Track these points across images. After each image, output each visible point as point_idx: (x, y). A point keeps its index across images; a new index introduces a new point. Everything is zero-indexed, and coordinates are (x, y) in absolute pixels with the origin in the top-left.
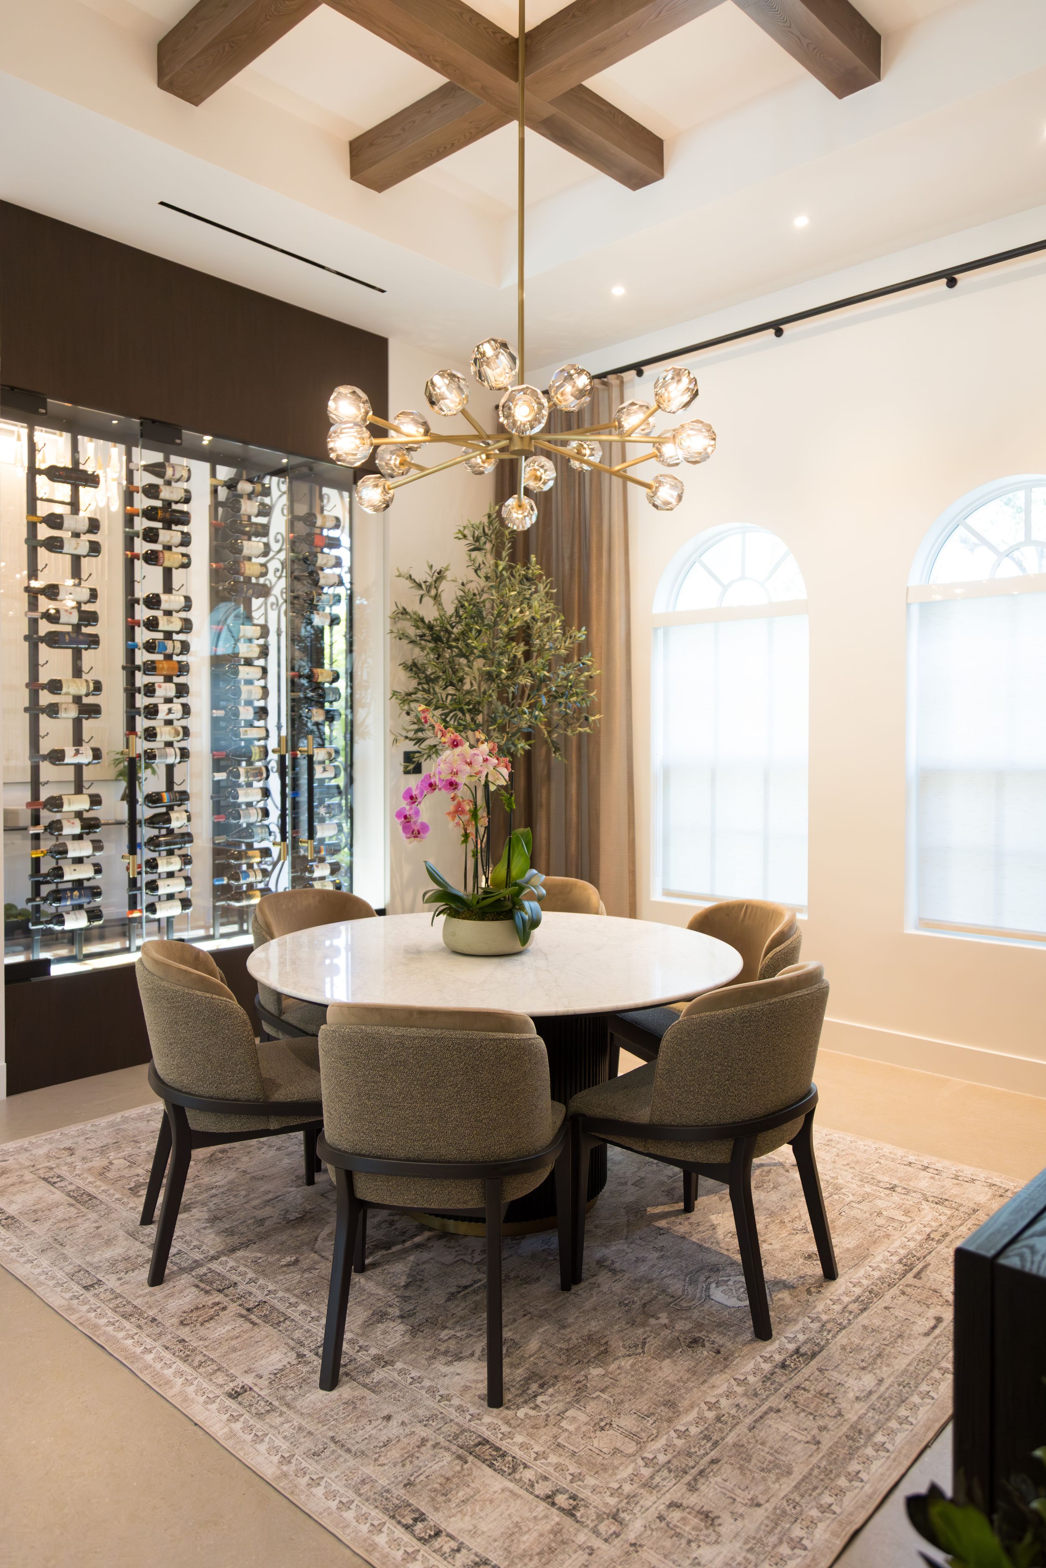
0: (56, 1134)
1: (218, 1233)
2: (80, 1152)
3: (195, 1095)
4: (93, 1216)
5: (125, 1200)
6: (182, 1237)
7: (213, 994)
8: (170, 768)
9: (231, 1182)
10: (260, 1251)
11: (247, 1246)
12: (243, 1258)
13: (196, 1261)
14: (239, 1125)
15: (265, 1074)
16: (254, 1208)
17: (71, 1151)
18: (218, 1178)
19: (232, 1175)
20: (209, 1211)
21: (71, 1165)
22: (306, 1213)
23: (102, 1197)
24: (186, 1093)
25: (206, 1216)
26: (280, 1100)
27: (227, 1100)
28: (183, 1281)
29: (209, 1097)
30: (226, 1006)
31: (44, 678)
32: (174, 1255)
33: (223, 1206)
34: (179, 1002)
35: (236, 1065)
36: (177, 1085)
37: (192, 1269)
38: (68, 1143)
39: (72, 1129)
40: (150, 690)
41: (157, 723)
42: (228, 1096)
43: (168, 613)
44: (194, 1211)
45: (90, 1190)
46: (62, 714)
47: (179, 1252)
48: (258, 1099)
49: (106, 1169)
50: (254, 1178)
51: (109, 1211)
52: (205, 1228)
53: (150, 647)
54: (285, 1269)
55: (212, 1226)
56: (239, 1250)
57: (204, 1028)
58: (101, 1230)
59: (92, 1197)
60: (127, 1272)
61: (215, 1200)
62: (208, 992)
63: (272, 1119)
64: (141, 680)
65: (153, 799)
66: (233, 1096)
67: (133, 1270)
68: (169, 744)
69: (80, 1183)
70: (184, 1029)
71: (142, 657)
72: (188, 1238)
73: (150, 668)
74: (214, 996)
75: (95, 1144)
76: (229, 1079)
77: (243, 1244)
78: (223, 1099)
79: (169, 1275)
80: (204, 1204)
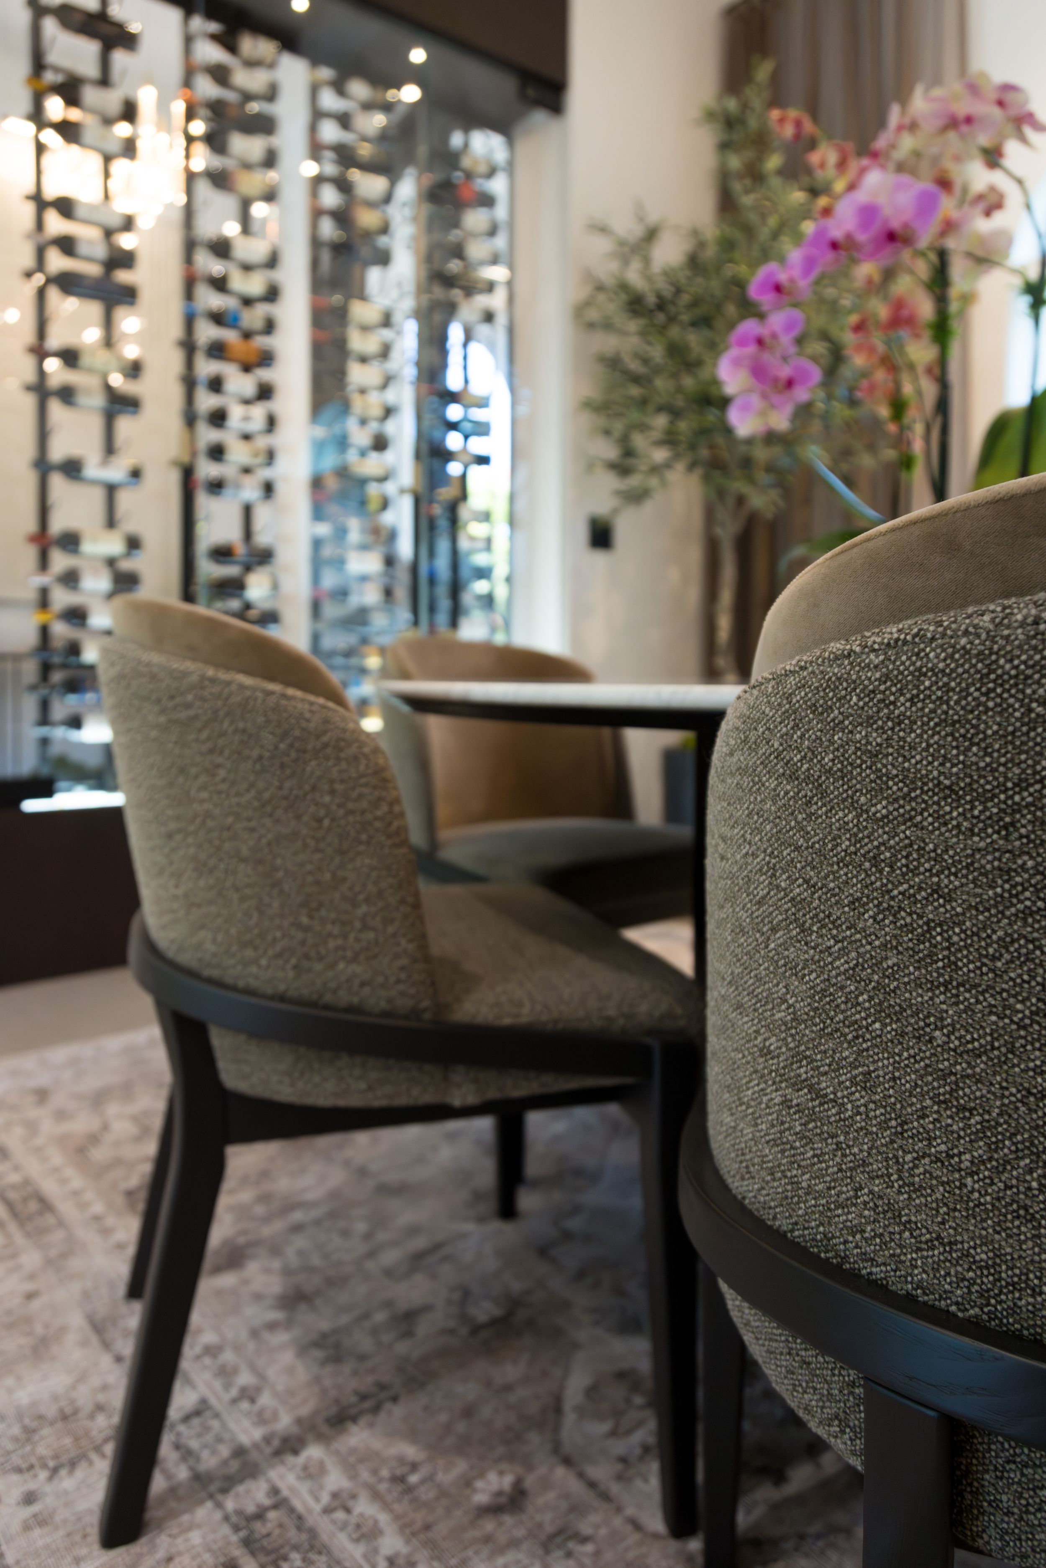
0: (28, 1062)
1: (303, 1349)
2: (58, 1100)
3: (234, 988)
4: (31, 1259)
5: (110, 1221)
6: (211, 1351)
7: (288, 684)
8: (248, 511)
9: (334, 1195)
10: (412, 1435)
11: (376, 1409)
12: (368, 1457)
13: (239, 1452)
14: (363, 1085)
15: (439, 946)
16: (389, 1273)
17: (42, 1095)
18: (308, 1180)
19: (337, 1177)
20: (287, 1272)
21: (32, 1127)
22: (514, 1303)
23: (66, 1208)
24: (210, 981)
25: (274, 1285)
26: (480, 1020)
27: (327, 1007)
28: (196, 1537)
29: (272, 998)
30: (326, 721)
31: (54, 341)
32: (186, 1419)
33: (316, 1260)
34: (188, 706)
35: (355, 905)
36: (186, 959)
37: (229, 1483)
38: (42, 1080)
39: (59, 1054)
40: (216, 385)
41: (228, 437)
42: (328, 998)
43: (247, 268)
44: (252, 1267)
45: (50, 1187)
46: (82, 400)
47: (200, 1410)
48: (415, 1013)
49: (94, 1139)
50: (385, 1190)
51: (71, 1248)
52: (272, 1326)
53: (218, 318)
54: (489, 1525)
55: (288, 1324)
56: (354, 1419)
57: (261, 785)
58: (36, 1304)
59: (45, 1205)
60: (55, 1471)
61: (300, 1242)
62: (272, 679)
63: (458, 1074)
64: (206, 368)
65: (222, 554)
66: (344, 998)
67: (73, 1464)
68: (247, 470)
69: (33, 1168)
70: (204, 788)
71: (207, 332)
72: (228, 1357)
73: (217, 350)
74: (291, 691)
75: (91, 1083)
76: (332, 944)
77: (363, 1397)
78: (314, 1005)
79: (162, 1501)
80: (275, 1250)
